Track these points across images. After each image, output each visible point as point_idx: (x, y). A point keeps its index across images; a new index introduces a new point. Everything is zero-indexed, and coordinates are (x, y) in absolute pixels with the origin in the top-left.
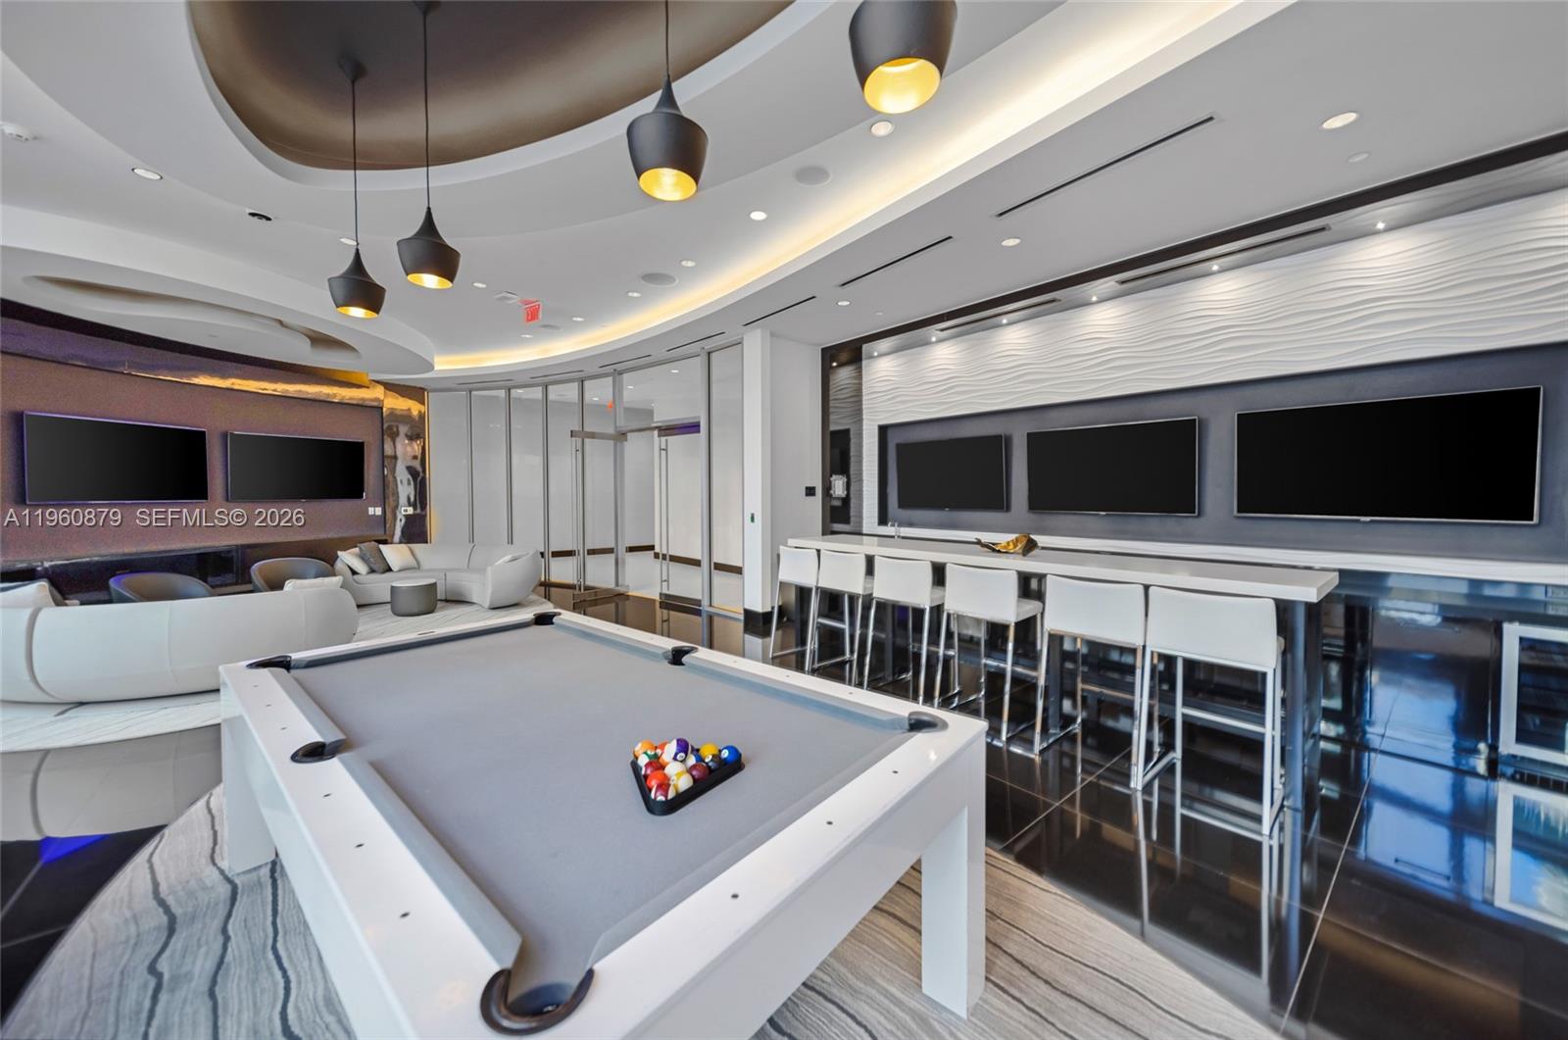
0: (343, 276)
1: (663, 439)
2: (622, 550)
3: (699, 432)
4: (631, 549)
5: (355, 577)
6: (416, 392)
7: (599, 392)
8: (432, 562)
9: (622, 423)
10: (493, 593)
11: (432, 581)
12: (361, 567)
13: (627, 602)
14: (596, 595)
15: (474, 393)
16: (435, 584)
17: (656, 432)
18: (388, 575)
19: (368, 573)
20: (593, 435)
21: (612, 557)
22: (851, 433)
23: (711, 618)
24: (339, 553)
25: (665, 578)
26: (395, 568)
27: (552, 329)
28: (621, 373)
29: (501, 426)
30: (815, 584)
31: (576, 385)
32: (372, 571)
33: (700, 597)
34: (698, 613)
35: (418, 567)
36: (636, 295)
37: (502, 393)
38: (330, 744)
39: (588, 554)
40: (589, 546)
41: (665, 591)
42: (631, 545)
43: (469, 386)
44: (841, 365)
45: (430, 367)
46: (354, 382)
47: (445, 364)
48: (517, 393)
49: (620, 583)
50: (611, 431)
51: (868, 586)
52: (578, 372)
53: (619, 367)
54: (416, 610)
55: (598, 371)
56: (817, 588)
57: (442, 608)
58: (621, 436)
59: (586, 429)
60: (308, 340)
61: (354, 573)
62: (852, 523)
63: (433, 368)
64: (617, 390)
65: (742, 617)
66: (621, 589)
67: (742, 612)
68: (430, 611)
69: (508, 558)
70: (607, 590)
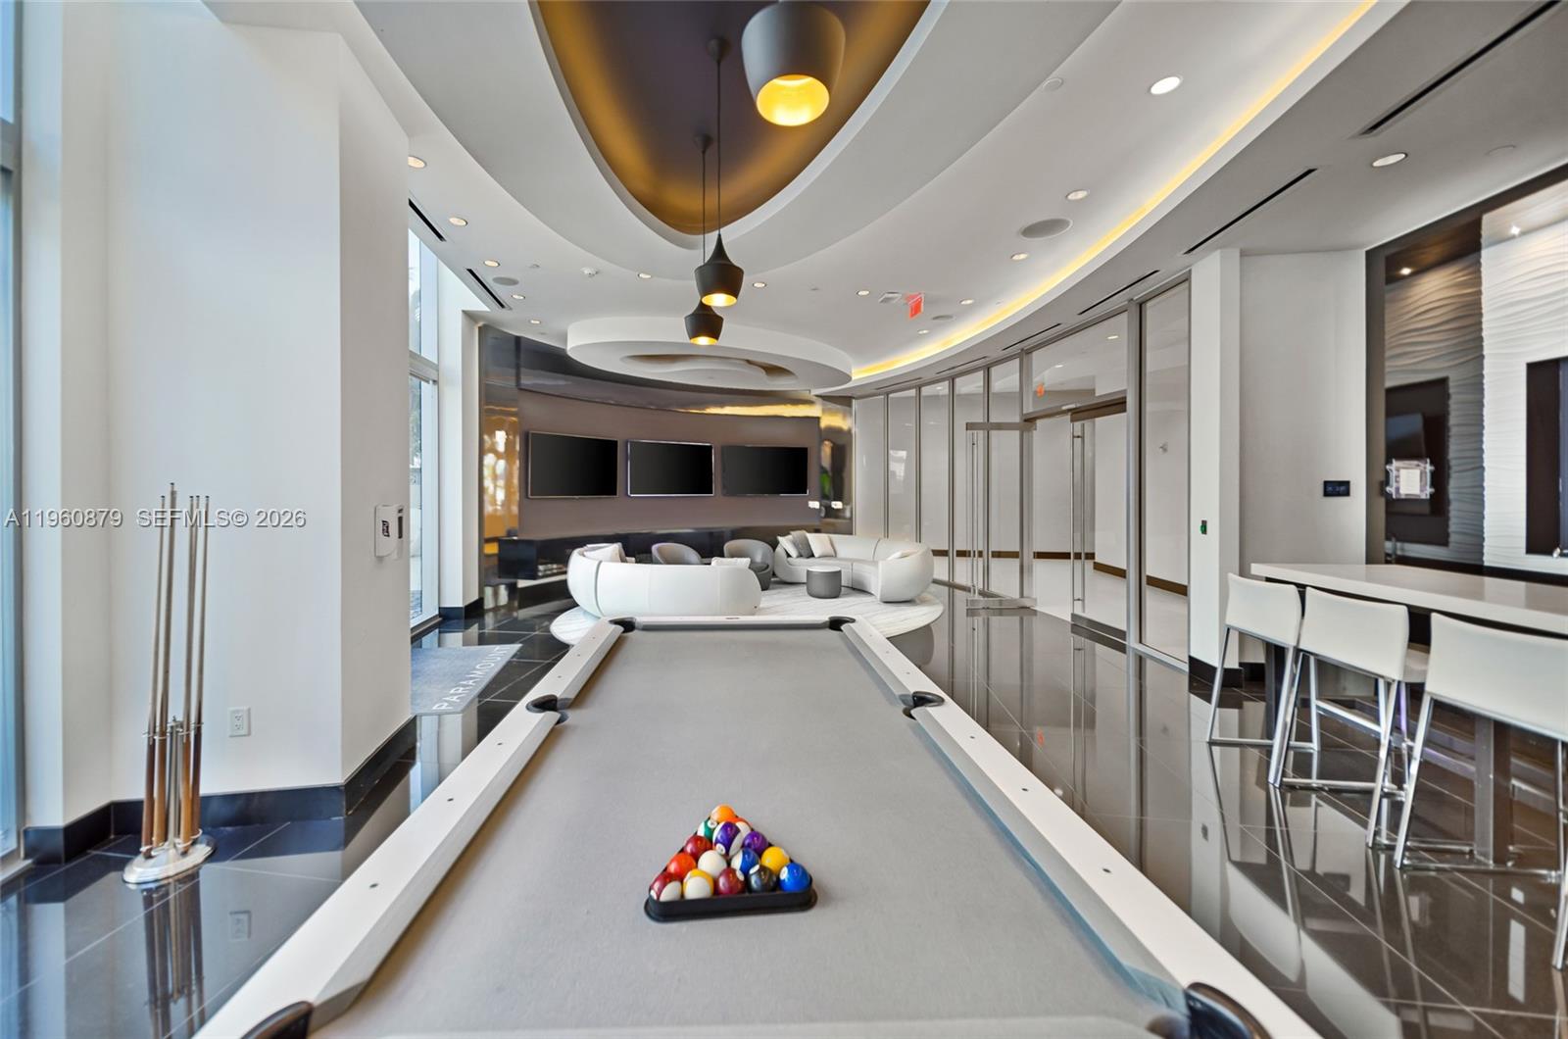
0: (693, 314)
1: (1078, 424)
2: (1028, 556)
3: (1125, 411)
4: (1040, 555)
5: (789, 559)
6: (844, 401)
7: (1006, 379)
8: (845, 552)
9: (1029, 408)
10: (882, 587)
11: (837, 569)
12: (793, 552)
13: (1034, 618)
14: (1001, 605)
15: (891, 396)
16: (840, 572)
17: (1068, 417)
18: (811, 560)
19: (798, 557)
20: (999, 427)
21: (1016, 562)
22: (1451, 384)
23: (1141, 660)
24: (780, 538)
25: (1078, 595)
26: (816, 555)
27: (944, 319)
28: (1029, 352)
29: (912, 425)
30: (1294, 643)
31: (980, 374)
32: (800, 556)
33: (1123, 627)
34: (1122, 648)
35: (834, 555)
36: (1022, 256)
37: (912, 392)
38: (562, 699)
39: (993, 556)
40: (994, 547)
41: (1078, 612)
42: (1039, 550)
43: (884, 389)
44: (1420, 271)
45: (849, 378)
46: (801, 397)
47: (861, 373)
48: (926, 391)
49: (1025, 594)
50: (1017, 419)
51: (1417, 667)
52: (982, 360)
53: (1026, 345)
54: (823, 593)
55: (1001, 354)
56: (1298, 651)
57: (847, 595)
58: (1030, 421)
59: (993, 420)
60: (763, 371)
61: (789, 556)
62: (1451, 545)
63: (851, 378)
64: (1025, 373)
65: (1186, 668)
66: (1026, 603)
67: (1187, 660)
68: (836, 597)
69: (898, 554)
70: (1012, 601)
